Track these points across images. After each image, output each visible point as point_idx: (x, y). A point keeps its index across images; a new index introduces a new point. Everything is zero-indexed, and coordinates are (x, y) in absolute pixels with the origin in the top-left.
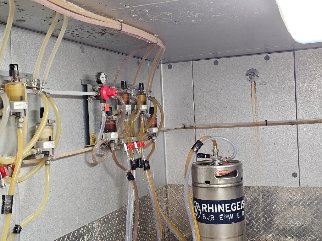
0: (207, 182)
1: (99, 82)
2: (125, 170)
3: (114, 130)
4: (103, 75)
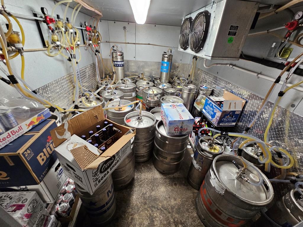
0: (116, 57)
1: (85, 25)
2: (94, 52)
3: (91, 40)
4: (86, 23)
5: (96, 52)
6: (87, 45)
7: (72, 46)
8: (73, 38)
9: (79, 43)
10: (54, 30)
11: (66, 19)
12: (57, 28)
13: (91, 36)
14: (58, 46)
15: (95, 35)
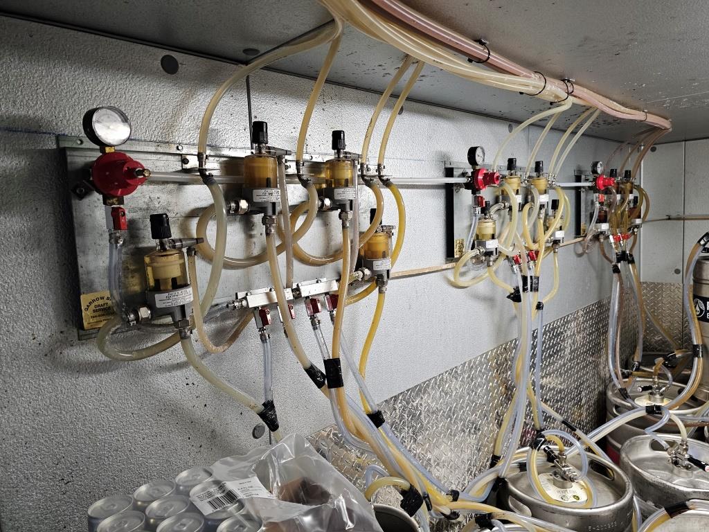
1: (594, 172)
2: (611, 262)
3: (605, 221)
4: (599, 165)
5: (619, 261)
6: (589, 237)
7: (534, 247)
8: (542, 221)
9: (559, 235)
10: (491, 203)
11: (534, 166)
12: (501, 197)
13: (610, 205)
14: (489, 254)
15: (623, 200)
